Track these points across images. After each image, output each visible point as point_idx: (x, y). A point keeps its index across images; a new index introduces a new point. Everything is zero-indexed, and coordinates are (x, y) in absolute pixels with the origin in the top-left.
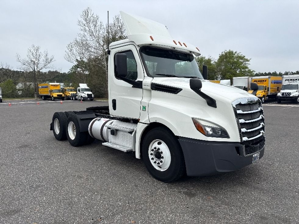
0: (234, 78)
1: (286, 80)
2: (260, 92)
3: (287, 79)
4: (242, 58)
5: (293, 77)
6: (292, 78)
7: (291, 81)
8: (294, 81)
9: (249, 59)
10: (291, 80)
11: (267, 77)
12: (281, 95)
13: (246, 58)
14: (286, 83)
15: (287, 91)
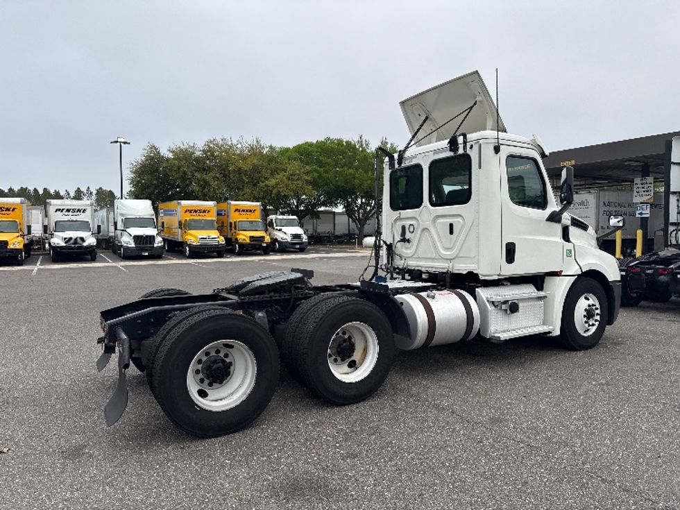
1: (57, 210)
2: (14, 238)
3: (59, 208)
5: (71, 205)
6: (69, 208)
7: (67, 213)
8: (75, 214)
10: (68, 210)
11: (20, 200)
12: (63, 244)
14: (60, 217)
15: (74, 234)
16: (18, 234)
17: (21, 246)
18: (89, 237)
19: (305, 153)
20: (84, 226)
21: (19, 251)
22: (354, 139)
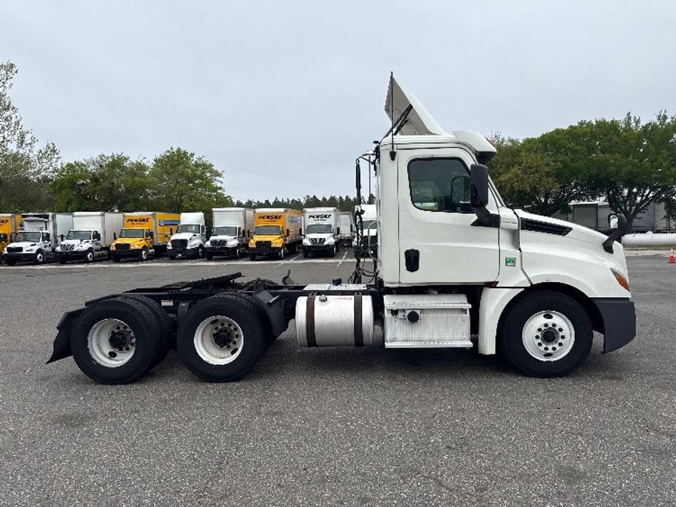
0: (214, 209)
1: (310, 217)
2: (277, 239)
3: (312, 215)
4: (207, 167)
5: (320, 212)
6: (318, 214)
8: (323, 219)
9: (220, 171)
10: (318, 216)
11: (282, 210)
12: (310, 244)
13: (215, 168)
14: (311, 222)
15: (318, 236)
16: (280, 236)
17: (280, 246)
18: (329, 238)
19: (552, 142)
20: (327, 229)
21: (279, 249)
22: (620, 118)
